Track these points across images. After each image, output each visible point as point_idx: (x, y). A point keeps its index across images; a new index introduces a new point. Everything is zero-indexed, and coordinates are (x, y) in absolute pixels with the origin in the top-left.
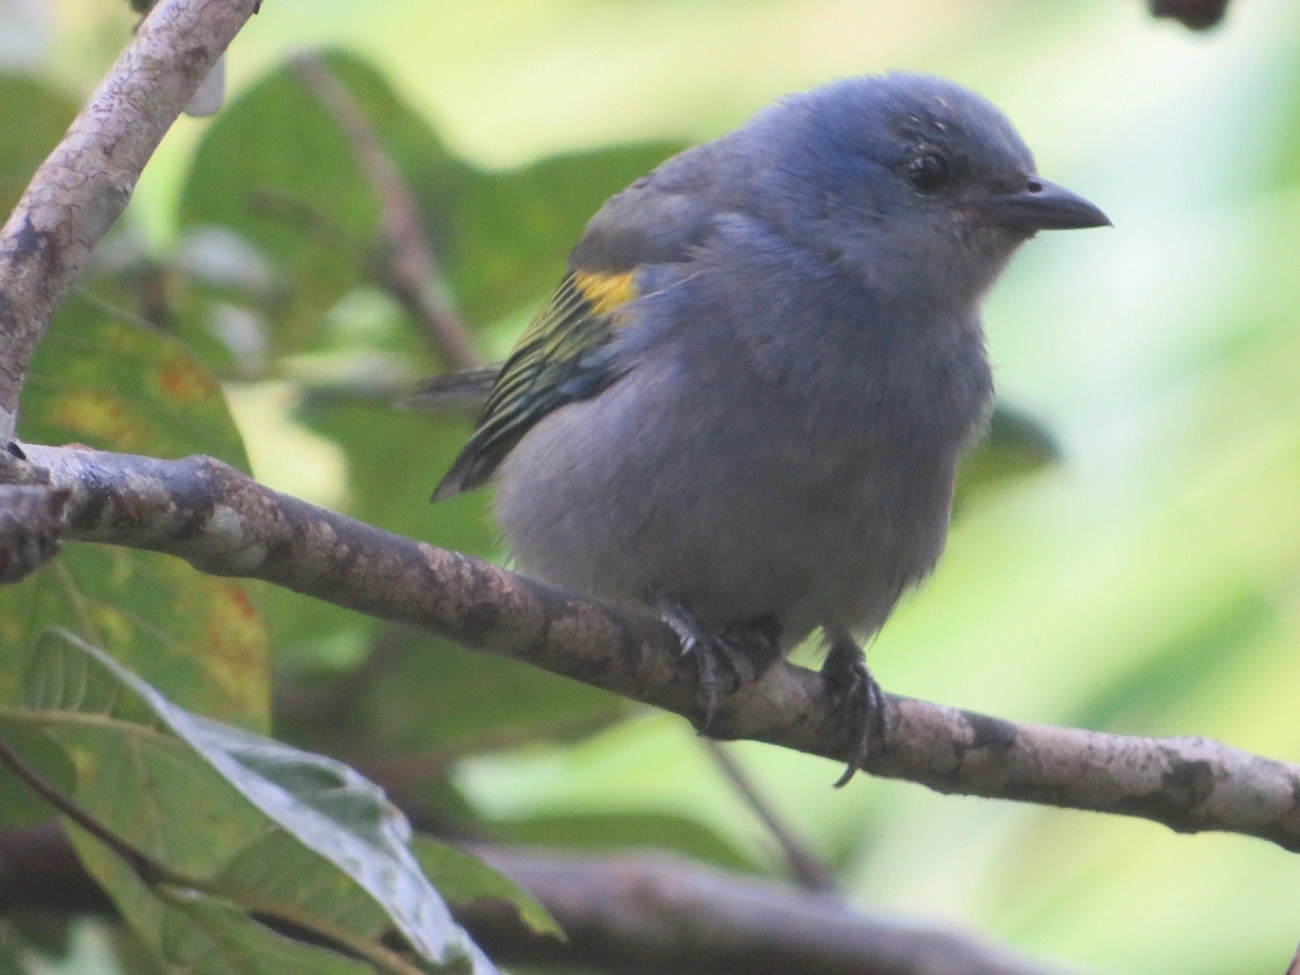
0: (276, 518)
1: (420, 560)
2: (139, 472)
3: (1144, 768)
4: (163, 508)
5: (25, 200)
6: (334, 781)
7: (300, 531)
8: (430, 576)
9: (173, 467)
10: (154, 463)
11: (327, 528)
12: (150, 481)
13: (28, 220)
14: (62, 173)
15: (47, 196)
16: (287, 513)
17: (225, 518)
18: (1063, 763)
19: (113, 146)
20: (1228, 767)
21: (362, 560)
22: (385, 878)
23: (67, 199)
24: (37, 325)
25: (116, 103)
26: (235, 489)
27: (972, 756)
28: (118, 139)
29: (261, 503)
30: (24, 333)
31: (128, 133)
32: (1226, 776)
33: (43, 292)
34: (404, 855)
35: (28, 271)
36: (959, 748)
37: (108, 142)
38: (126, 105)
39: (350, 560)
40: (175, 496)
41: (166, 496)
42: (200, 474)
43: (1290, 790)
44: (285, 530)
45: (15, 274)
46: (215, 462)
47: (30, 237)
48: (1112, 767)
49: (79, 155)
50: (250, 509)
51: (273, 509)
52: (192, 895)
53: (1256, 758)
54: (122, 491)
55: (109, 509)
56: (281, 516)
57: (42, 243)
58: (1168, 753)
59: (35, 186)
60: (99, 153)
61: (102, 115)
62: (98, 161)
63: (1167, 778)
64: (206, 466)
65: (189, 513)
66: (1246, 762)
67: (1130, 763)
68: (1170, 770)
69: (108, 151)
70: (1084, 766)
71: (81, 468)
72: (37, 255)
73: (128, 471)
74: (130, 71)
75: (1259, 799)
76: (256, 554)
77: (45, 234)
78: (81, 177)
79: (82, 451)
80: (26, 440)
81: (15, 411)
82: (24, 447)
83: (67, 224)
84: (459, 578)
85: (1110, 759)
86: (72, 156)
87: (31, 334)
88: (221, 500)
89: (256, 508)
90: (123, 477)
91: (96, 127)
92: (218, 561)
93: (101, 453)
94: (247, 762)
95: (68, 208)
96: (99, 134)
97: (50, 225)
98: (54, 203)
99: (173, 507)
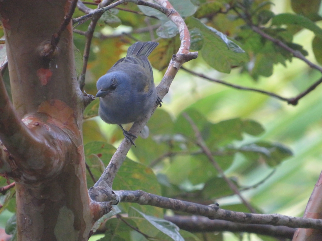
0: (149, 197)
1: (169, 201)
2: (130, 193)
3: (269, 218)
4: (134, 197)
5: (111, 160)
6: (168, 224)
7: (152, 199)
8: (170, 203)
9: (134, 192)
10: (132, 191)
11: (156, 198)
12: (132, 194)
13: (112, 162)
14: (116, 156)
15: (114, 159)
16: (150, 196)
17: (142, 198)
18: (258, 219)
19: (122, 152)
20: (281, 217)
21: (161, 201)
22: (175, 236)
23: (117, 159)
24: (114, 176)
25: (122, 146)
26: (143, 194)
27: (246, 219)
28: (123, 151)
29: (147, 195)
30: (112, 177)
31: (124, 150)
32: (280, 218)
33: (114, 172)
34: (178, 233)
35: (112, 169)
36: (244, 218)
37: (122, 151)
38: (124, 146)
39: (159, 202)
40: (135, 196)
41: (134, 196)
42: (139, 192)
43: (289, 220)
44: (150, 198)
45: (110, 170)
46: (141, 190)
47: (112, 165)
48: (265, 219)
49: (118, 153)
50: (145, 196)
51: (149, 196)
52: (153, 239)
53: (284, 216)
54: (128, 196)
55: (126, 198)
56: (150, 197)
57: (114, 165)
58: (272, 216)
59: (112, 158)
60: (121, 153)
61: (121, 148)
62: (121, 154)
63: (272, 219)
64: (139, 191)
65: (137, 197)
66: (283, 216)
67: (267, 218)
68: (272, 218)
69: (122, 153)
70: (261, 219)
71: (122, 193)
72: (113, 167)
73: (129, 193)
74: (124, 142)
75: (285, 221)
76: (147, 202)
77: (114, 164)
78: (118, 156)
79: (122, 191)
80: (114, 190)
81: (112, 187)
82: (114, 191)
83: (117, 163)
84: (175, 203)
85: (265, 218)
86: (117, 154)
87: (113, 177)
88: (141, 195)
89: (146, 196)
90: (128, 194)
91: (120, 150)
92: (142, 203)
93: (125, 191)
94: (157, 222)
95: (117, 161)
96: (120, 151)
97: (115, 163)
98: (115, 160)
99: (135, 197)
